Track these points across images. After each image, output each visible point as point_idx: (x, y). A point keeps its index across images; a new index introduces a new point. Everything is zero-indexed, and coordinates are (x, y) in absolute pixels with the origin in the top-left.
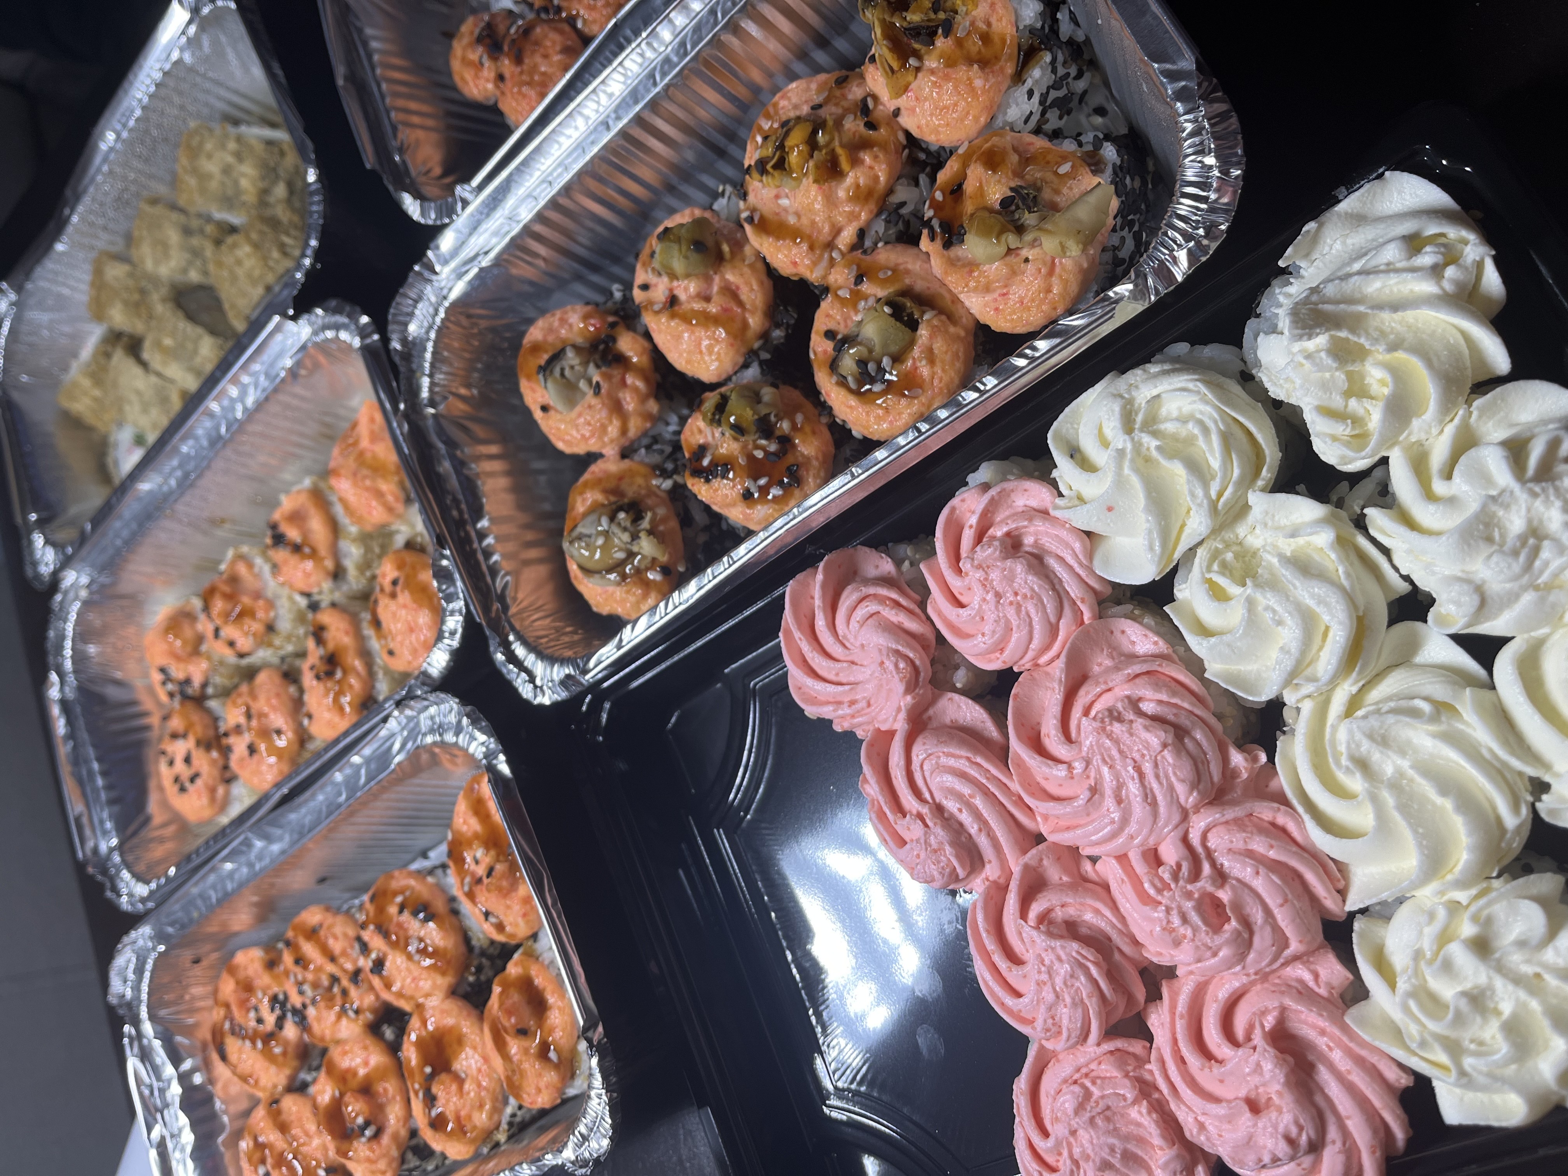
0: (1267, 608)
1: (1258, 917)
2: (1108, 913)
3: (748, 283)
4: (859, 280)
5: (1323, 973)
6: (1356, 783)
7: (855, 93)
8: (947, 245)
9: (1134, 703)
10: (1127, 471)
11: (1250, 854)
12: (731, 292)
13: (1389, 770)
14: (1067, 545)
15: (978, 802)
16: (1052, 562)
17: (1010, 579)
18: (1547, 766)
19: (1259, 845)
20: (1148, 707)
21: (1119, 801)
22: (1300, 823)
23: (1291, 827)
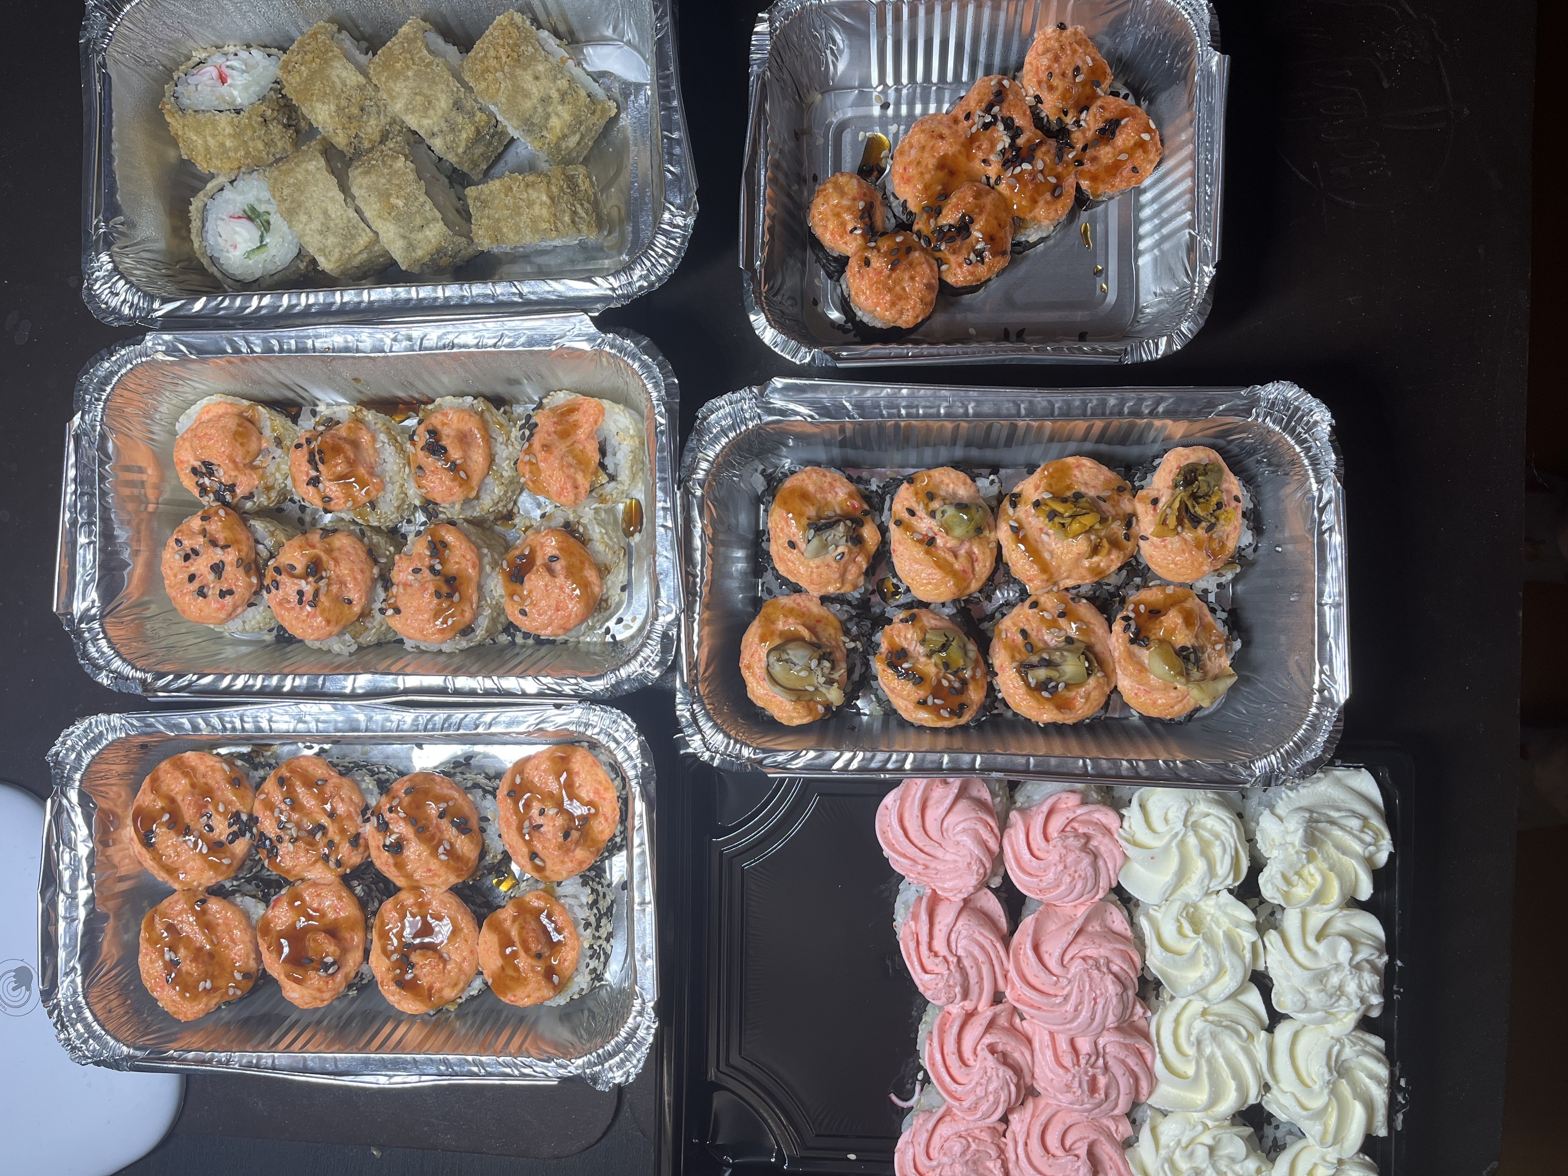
0: (1205, 955)
1: (1113, 1096)
2: (1029, 1058)
3: (984, 561)
4: (1062, 615)
5: (1120, 1128)
6: (1191, 1051)
7: (1126, 505)
8: (1132, 641)
9: (1108, 962)
10: (1174, 844)
11: (1123, 1062)
12: (971, 558)
13: (1208, 1051)
14: (1115, 859)
15: (985, 969)
16: (1101, 863)
17: (1078, 862)
18: (1277, 1081)
19: (1132, 1062)
20: (1115, 968)
21: (1076, 1010)
22: (1154, 1057)
23: (1148, 1057)
